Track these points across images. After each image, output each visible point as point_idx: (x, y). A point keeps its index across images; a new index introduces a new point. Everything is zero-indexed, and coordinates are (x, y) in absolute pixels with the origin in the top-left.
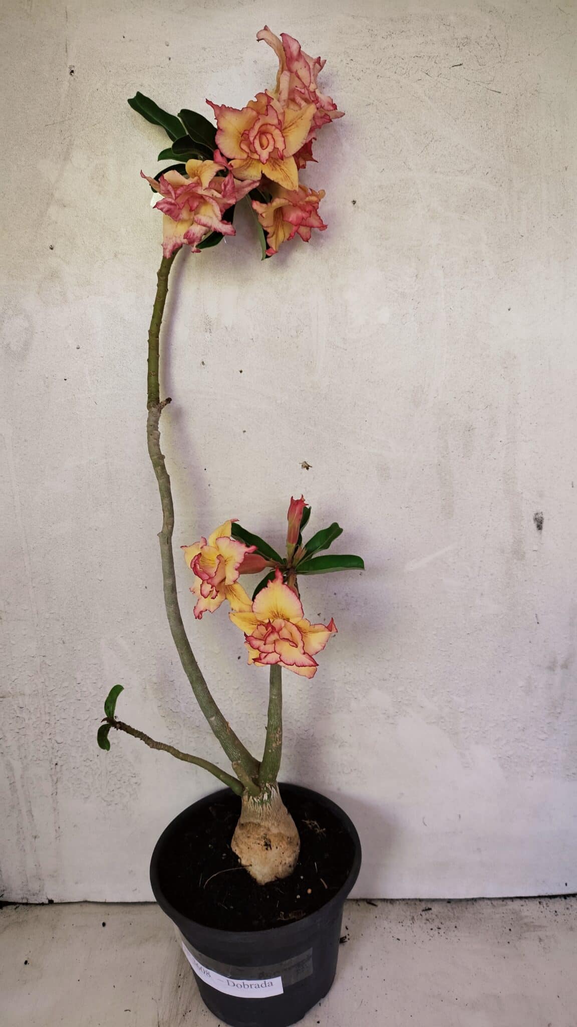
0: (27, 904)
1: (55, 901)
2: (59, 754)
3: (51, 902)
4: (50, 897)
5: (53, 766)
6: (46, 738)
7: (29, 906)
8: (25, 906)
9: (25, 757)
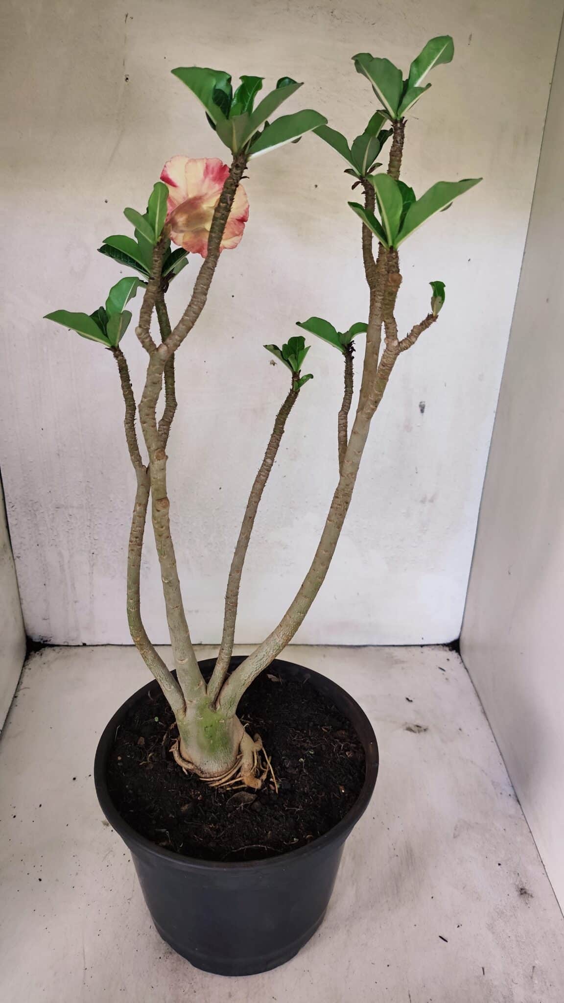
0: (68, 646)
1: (87, 644)
2: (96, 547)
3: (84, 645)
4: (84, 642)
5: (91, 555)
6: (87, 537)
7: (69, 647)
8: (66, 647)
9: (72, 548)
